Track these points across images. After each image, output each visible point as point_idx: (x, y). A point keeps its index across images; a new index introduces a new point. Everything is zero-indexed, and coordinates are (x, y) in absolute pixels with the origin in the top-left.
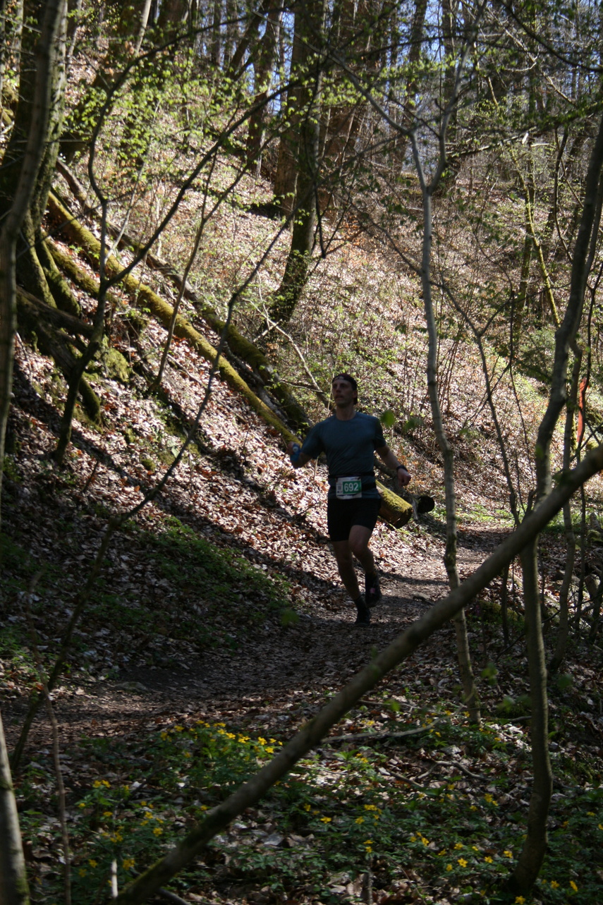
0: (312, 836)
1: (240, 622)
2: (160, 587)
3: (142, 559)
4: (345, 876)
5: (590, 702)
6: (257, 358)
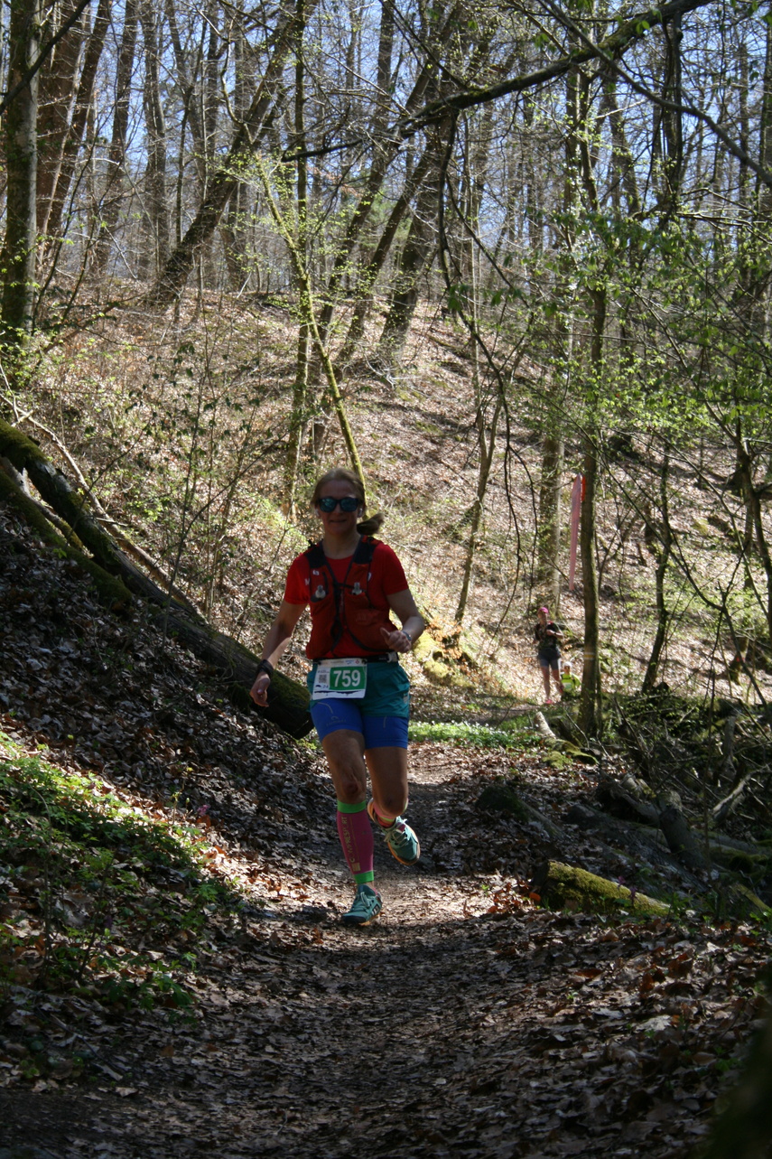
6: (27, 450)
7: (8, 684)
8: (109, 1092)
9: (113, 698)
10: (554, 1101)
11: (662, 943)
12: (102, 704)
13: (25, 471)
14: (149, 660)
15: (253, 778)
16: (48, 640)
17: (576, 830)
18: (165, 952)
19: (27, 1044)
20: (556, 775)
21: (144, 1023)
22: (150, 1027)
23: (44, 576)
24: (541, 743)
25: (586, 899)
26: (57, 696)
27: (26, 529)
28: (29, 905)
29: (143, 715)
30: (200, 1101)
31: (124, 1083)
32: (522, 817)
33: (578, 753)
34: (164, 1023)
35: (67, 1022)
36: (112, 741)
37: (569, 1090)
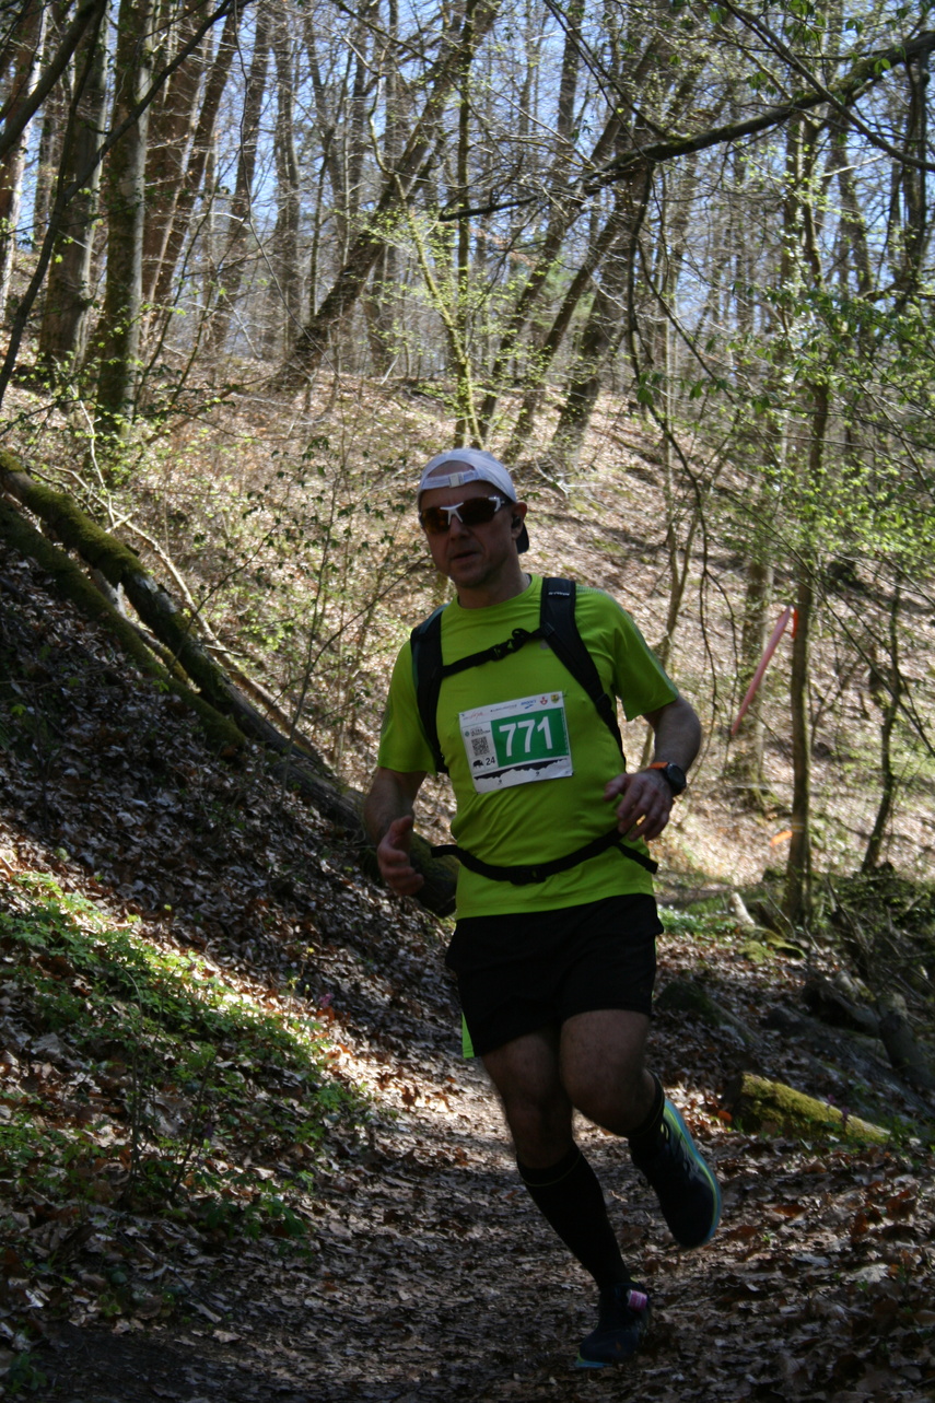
6: (124, 561)
7: (93, 841)
8: (205, 1336)
9: (220, 862)
10: (744, 1364)
11: (881, 1177)
12: (207, 869)
13: (120, 587)
14: (265, 818)
15: (387, 963)
16: (144, 790)
17: (777, 1038)
18: (276, 1170)
19: (108, 1276)
20: (754, 970)
21: (248, 1254)
22: (256, 1259)
23: (141, 713)
24: (737, 931)
25: (787, 1122)
26: (152, 858)
27: (120, 656)
28: (114, 1109)
29: (255, 884)
30: (315, 1351)
31: (224, 1326)
32: (712, 1019)
33: (781, 944)
34: (273, 1255)
35: (156, 1251)
36: (218, 913)
37: (763, 1351)
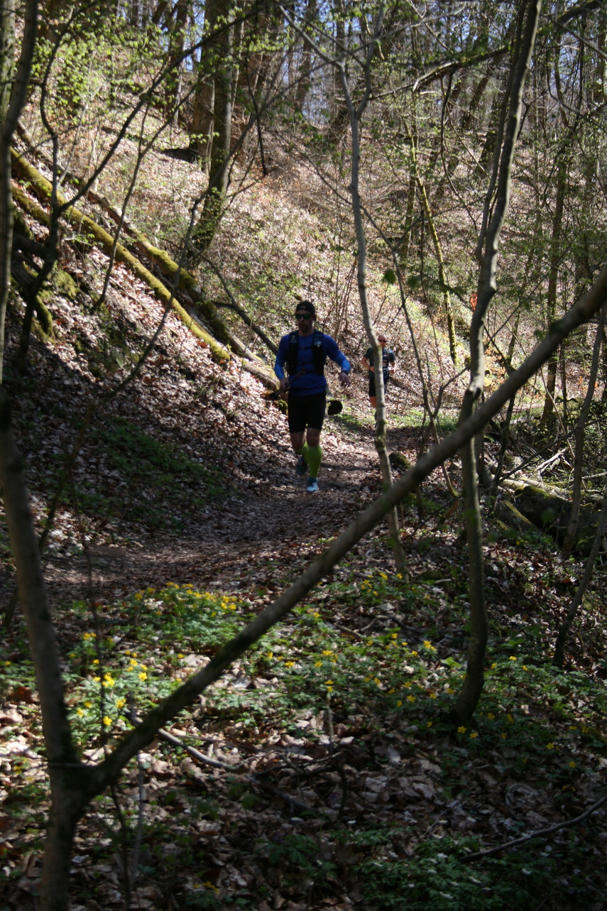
0: (275, 680)
1: (184, 507)
2: (113, 477)
3: (95, 453)
4: (308, 712)
5: (495, 568)
